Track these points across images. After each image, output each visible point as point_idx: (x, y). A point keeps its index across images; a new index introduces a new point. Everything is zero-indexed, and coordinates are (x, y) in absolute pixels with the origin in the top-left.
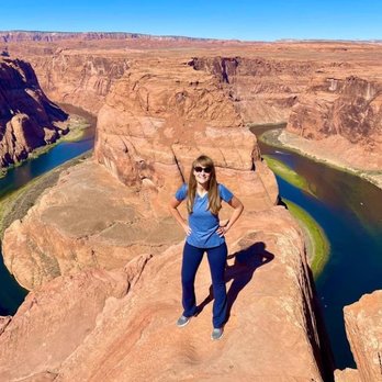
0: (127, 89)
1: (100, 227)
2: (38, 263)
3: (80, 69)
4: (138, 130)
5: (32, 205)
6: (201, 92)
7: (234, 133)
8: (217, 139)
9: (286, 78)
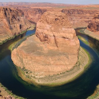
0: (44, 17)
2: (19, 59)
3: (35, 12)
5: (19, 45)
6: (62, 18)
8: (65, 31)
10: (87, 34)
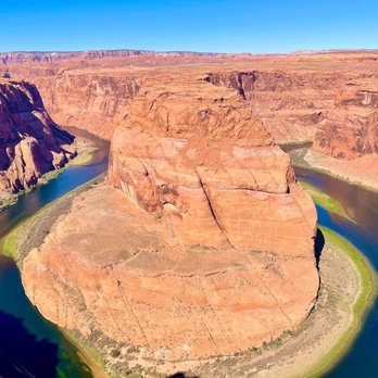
0: (144, 109)
1: (124, 255)
2: (62, 294)
3: (85, 89)
4: (158, 152)
5: (48, 233)
6: (226, 109)
7: (264, 153)
8: (246, 160)
9: (309, 92)
10: (320, 167)
